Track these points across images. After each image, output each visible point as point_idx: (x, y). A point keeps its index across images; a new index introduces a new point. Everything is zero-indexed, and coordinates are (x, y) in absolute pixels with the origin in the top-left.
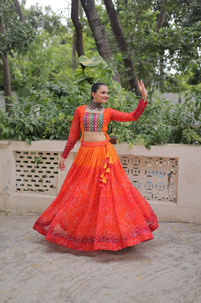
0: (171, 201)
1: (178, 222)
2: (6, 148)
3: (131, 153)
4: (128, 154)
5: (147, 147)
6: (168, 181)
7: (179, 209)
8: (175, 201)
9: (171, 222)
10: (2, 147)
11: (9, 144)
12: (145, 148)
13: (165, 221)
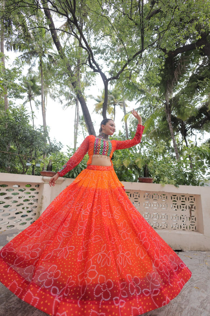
0: (193, 230)
1: (207, 251)
2: (61, 184)
3: (163, 191)
4: (161, 191)
5: (176, 186)
6: (190, 214)
7: (206, 238)
8: (196, 231)
9: (201, 251)
10: (58, 183)
11: (64, 180)
12: (174, 187)
13: (195, 249)
